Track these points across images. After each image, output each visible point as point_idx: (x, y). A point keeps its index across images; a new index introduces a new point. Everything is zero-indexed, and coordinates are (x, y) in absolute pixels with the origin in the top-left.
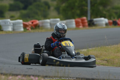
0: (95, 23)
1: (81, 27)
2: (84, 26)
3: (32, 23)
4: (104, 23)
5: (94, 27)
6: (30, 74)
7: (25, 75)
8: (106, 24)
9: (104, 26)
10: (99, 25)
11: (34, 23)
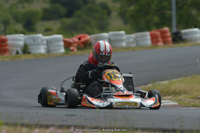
1: (160, 44)
2: (165, 42)
3: (80, 39)
4: (198, 36)
6: (70, 124)
7: (61, 127)
10: (190, 40)
11: (83, 40)
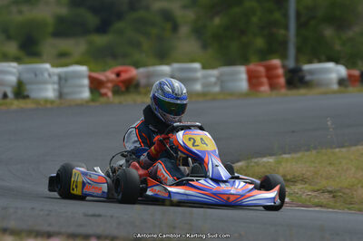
0: (308, 78)
1: (265, 88)
2: (273, 86)
3: (118, 74)
4: (334, 77)
5: (303, 91)
6: (90, 231)
8: (341, 82)
9: (335, 87)
10: (319, 84)
11: (124, 76)
